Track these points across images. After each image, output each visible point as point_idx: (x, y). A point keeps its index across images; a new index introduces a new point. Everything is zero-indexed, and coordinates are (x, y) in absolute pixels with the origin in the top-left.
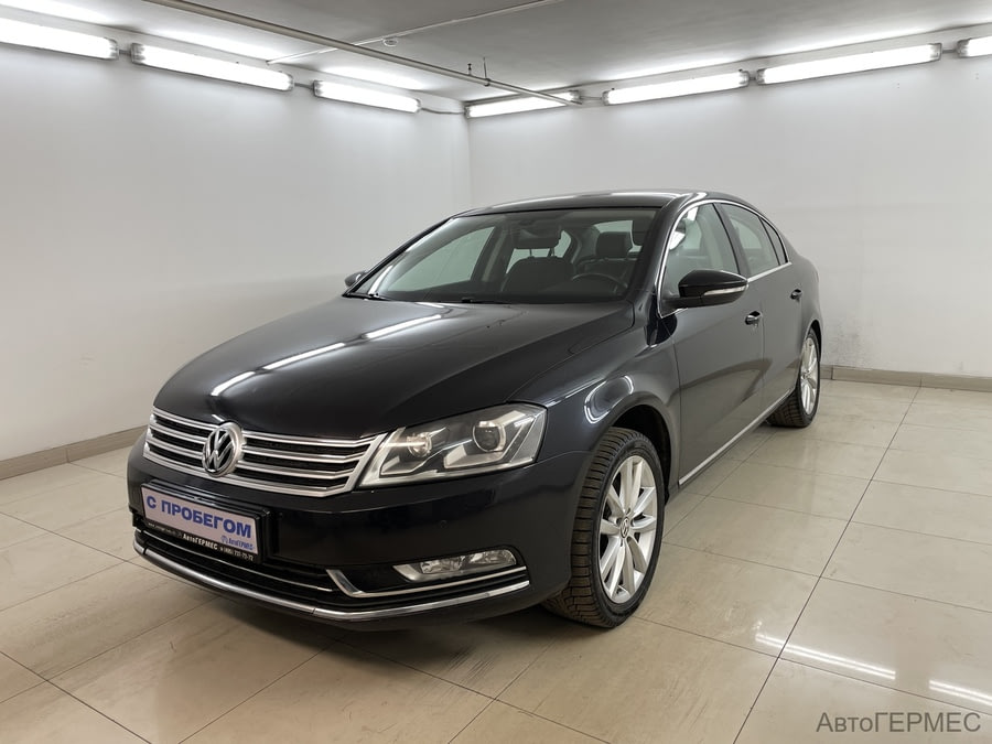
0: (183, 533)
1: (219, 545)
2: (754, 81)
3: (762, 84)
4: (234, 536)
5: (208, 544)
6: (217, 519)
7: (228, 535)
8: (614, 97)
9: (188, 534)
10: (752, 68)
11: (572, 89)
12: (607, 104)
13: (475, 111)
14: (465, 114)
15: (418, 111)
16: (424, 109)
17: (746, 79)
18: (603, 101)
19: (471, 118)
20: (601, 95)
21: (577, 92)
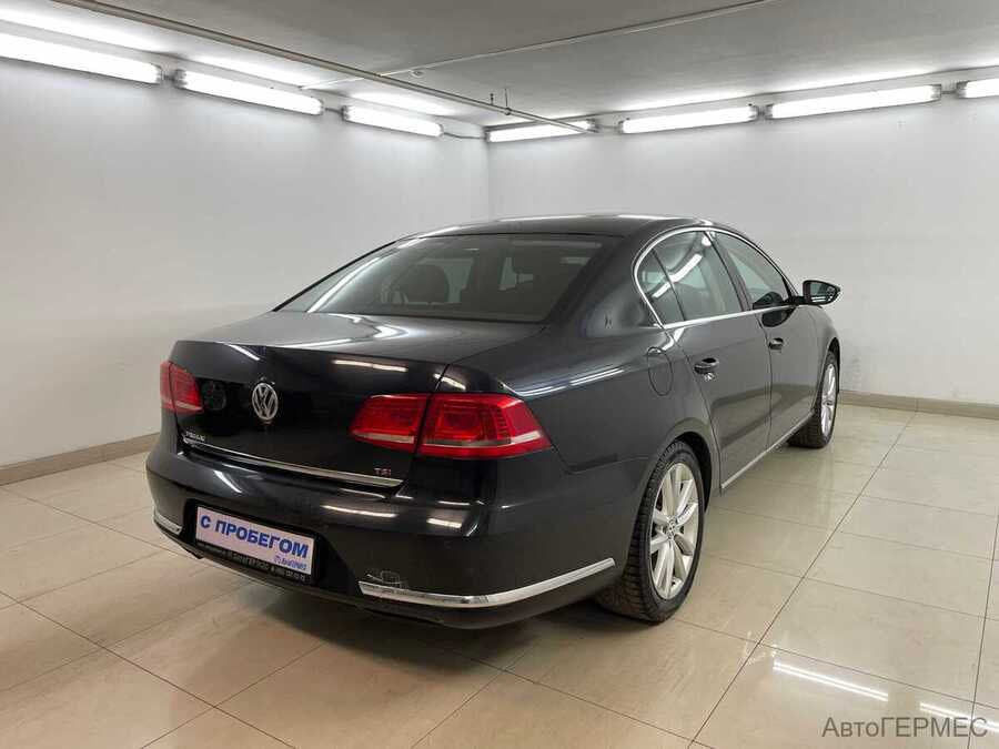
2: (763, 115)
3: (770, 119)
8: (629, 127)
10: (761, 103)
11: (591, 118)
12: (622, 133)
13: (495, 136)
14: (486, 138)
15: (441, 135)
16: (446, 134)
17: (755, 113)
18: (618, 130)
19: (491, 143)
20: (617, 124)
21: (593, 120)
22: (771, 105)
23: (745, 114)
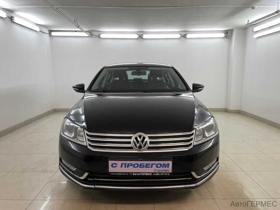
0: (133, 173)
1: (153, 173)
2: (141, 37)
3: (142, 38)
4: (161, 169)
5: (146, 174)
6: (152, 164)
7: (157, 169)
8: (102, 36)
9: (135, 173)
10: (141, 34)
11: (89, 32)
12: (100, 37)
13: (53, 34)
14: (50, 34)
15: (39, 31)
16: (41, 31)
17: (139, 37)
18: (99, 37)
19: (52, 36)
20: (98, 35)
21: (90, 33)
22: (143, 35)
23: (136, 36)
